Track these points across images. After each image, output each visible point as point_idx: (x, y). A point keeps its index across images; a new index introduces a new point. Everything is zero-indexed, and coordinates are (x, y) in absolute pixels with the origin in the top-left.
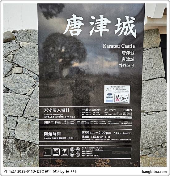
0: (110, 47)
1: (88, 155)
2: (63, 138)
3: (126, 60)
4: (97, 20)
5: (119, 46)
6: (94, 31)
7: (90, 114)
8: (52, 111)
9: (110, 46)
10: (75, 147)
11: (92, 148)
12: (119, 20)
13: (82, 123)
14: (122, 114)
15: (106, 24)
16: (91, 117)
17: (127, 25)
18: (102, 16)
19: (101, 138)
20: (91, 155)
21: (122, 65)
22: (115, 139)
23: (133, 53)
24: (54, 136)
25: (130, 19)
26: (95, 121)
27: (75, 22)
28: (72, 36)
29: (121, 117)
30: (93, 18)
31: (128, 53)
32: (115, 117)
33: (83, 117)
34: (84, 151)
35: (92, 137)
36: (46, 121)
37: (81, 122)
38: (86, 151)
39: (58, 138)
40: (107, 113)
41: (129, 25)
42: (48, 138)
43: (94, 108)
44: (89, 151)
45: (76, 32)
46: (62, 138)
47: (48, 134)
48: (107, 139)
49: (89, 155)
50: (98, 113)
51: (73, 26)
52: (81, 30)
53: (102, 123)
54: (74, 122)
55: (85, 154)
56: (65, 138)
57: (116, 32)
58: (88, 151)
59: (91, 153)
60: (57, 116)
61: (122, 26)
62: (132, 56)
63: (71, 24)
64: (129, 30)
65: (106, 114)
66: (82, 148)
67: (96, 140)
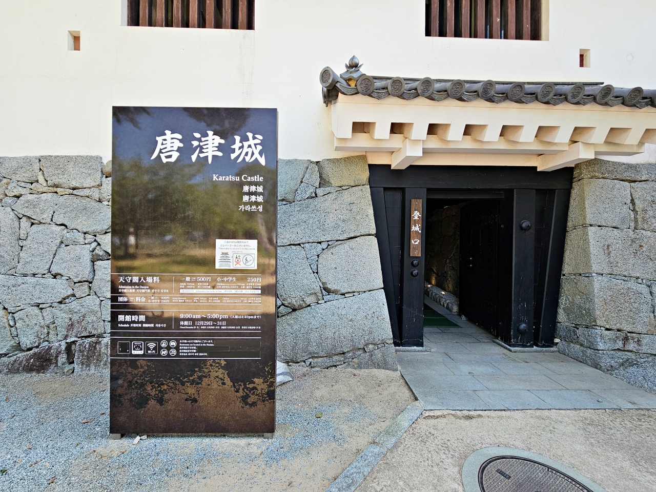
0: (224, 180)
1: (190, 353)
2: (149, 325)
3: (249, 199)
4: (203, 139)
5: (238, 177)
6: (198, 156)
7: (193, 285)
8: (131, 281)
9: (224, 177)
10: (169, 341)
11: (196, 341)
12: (237, 138)
13: (180, 301)
14: (246, 286)
15: (218, 145)
16: (195, 291)
17: (250, 146)
18: (210, 133)
19: (211, 326)
20: (195, 353)
21: (243, 208)
22: (233, 327)
23: (260, 189)
24: (134, 322)
25: (254, 138)
26: (201, 297)
27: (169, 141)
28: (164, 162)
29: (244, 291)
30: (197, 135)
31: (253, 188)
32: (233, 291)
33: (181, 291)
34: (184, 346)
35: (197, 323)
36: (122, 298)
37: (178, 300)
38: (186, 346)
39: (140, 325)
40: (222, 284)
41: (253, 146)
42: (125, 325)
43: (200, 276)
44: (192, 346)
45: (170, 156)
46: (147, 325)
47: (125, 318)
48: (220, 326)
49: (192, 353)
50: (206, 285)
51: (166, 148)
52: (178, 154)
53: (213, 300)
54: (166, 299)
55: (185, 351)
56: (152, 325)
57: (233, 156)
58: (190, 346)
59: (194, 349)
60: (139, 289)
61: (242, 147)
62: (260, 194)
63: (162, 144)
64: (253, 154)
65: (219, 286)
66: (181, 341)
67: (203, 329)
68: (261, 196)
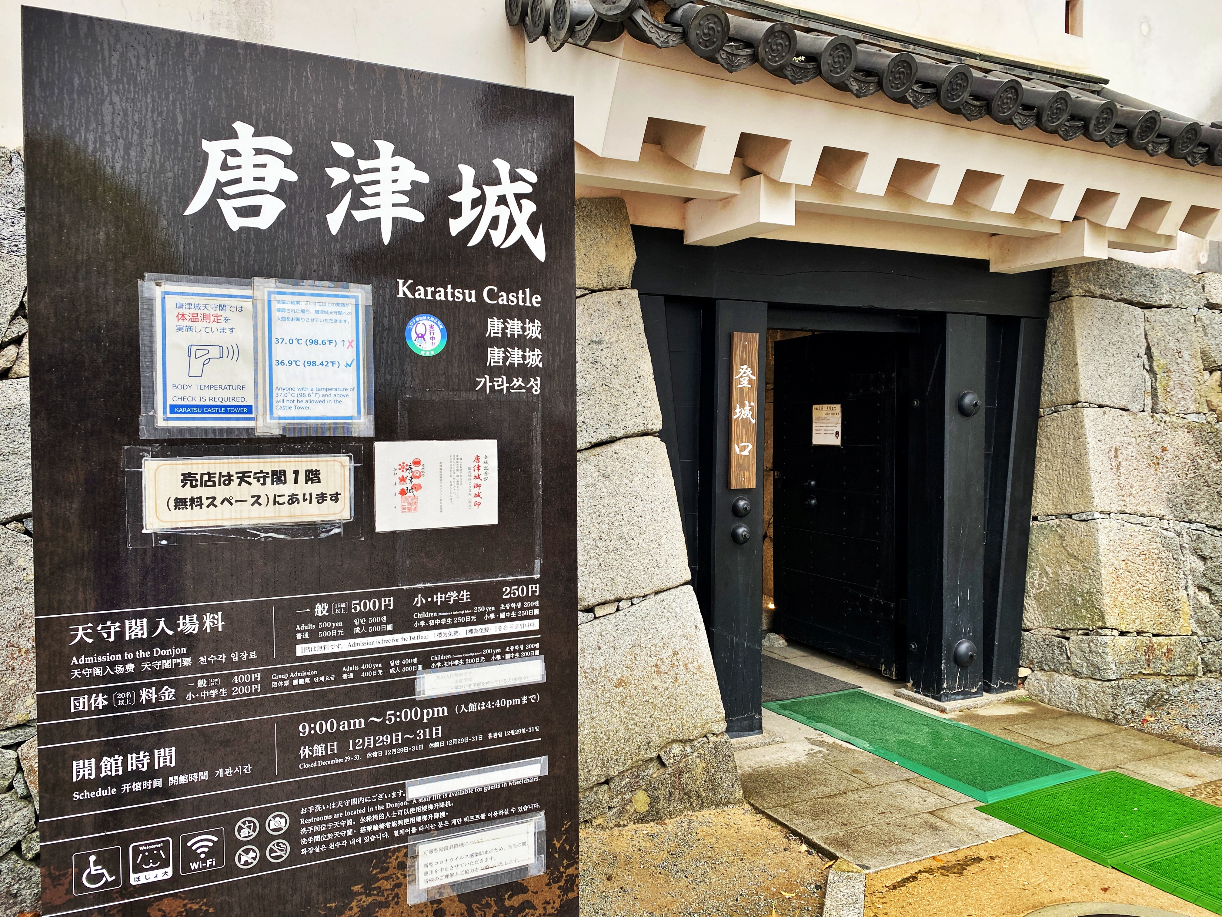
1: (334, 840)
2: (194, 777)
3: (505, 359)
4: (363, 165)
5: (473, 292)
6: (349, 216)
7: (337, 628)
8: (120, 635)
10: (262, 816)
11: (354, 801)
12: (468, 173)
13: (295, 682)
14: (497, 612)
15: (409, 187)
16: (344, 645)
17: (502, 200)
18: (385, 147)
19: (398, 746)
20: (349, 838)
21: (488, 384)
22: (466, 740)
23: (534, 330)
24: (137, 775)
25: (515, 178)
26: (366, 661)
27: (248, 159)
28: (234, 227)
29: (493, 629)
30: (344, 150)
31: (515, 327)
32: (462, 632)
33: (301, 650)
34: (313, 824)
35: (355, 745)
36: (83, 699)
37: (291, 680)
38: (320, 823)
39: (158, 783)
40: (428, 615)
41: (512, 201)
42: (100, 793)
43: (360, 597)
44: (340, 819)
45: (254, 211)
46: (183, 779)
47: (98, 768)
48: (426, 742)
49: (341, 839)
50: (381, 623)
51: (238, 181)
53: (401, 666)
54: (251, 683)
55: (317, 838)
56: (204, 775)
58: (333, 820)
59: (348, 827)
60: (152, 659)
63: (225, 167)
64: (511, 225)
65: (420, 620)
66: (303, 811)
67: (372, 761)
68: (537, 351)
